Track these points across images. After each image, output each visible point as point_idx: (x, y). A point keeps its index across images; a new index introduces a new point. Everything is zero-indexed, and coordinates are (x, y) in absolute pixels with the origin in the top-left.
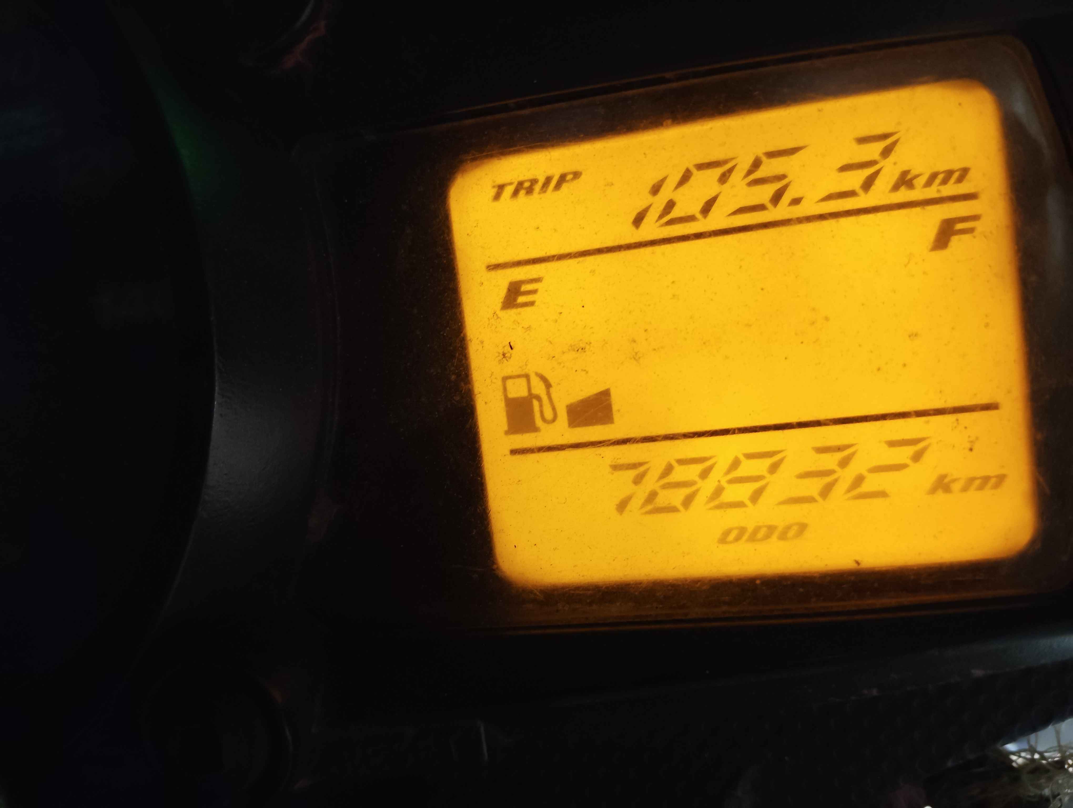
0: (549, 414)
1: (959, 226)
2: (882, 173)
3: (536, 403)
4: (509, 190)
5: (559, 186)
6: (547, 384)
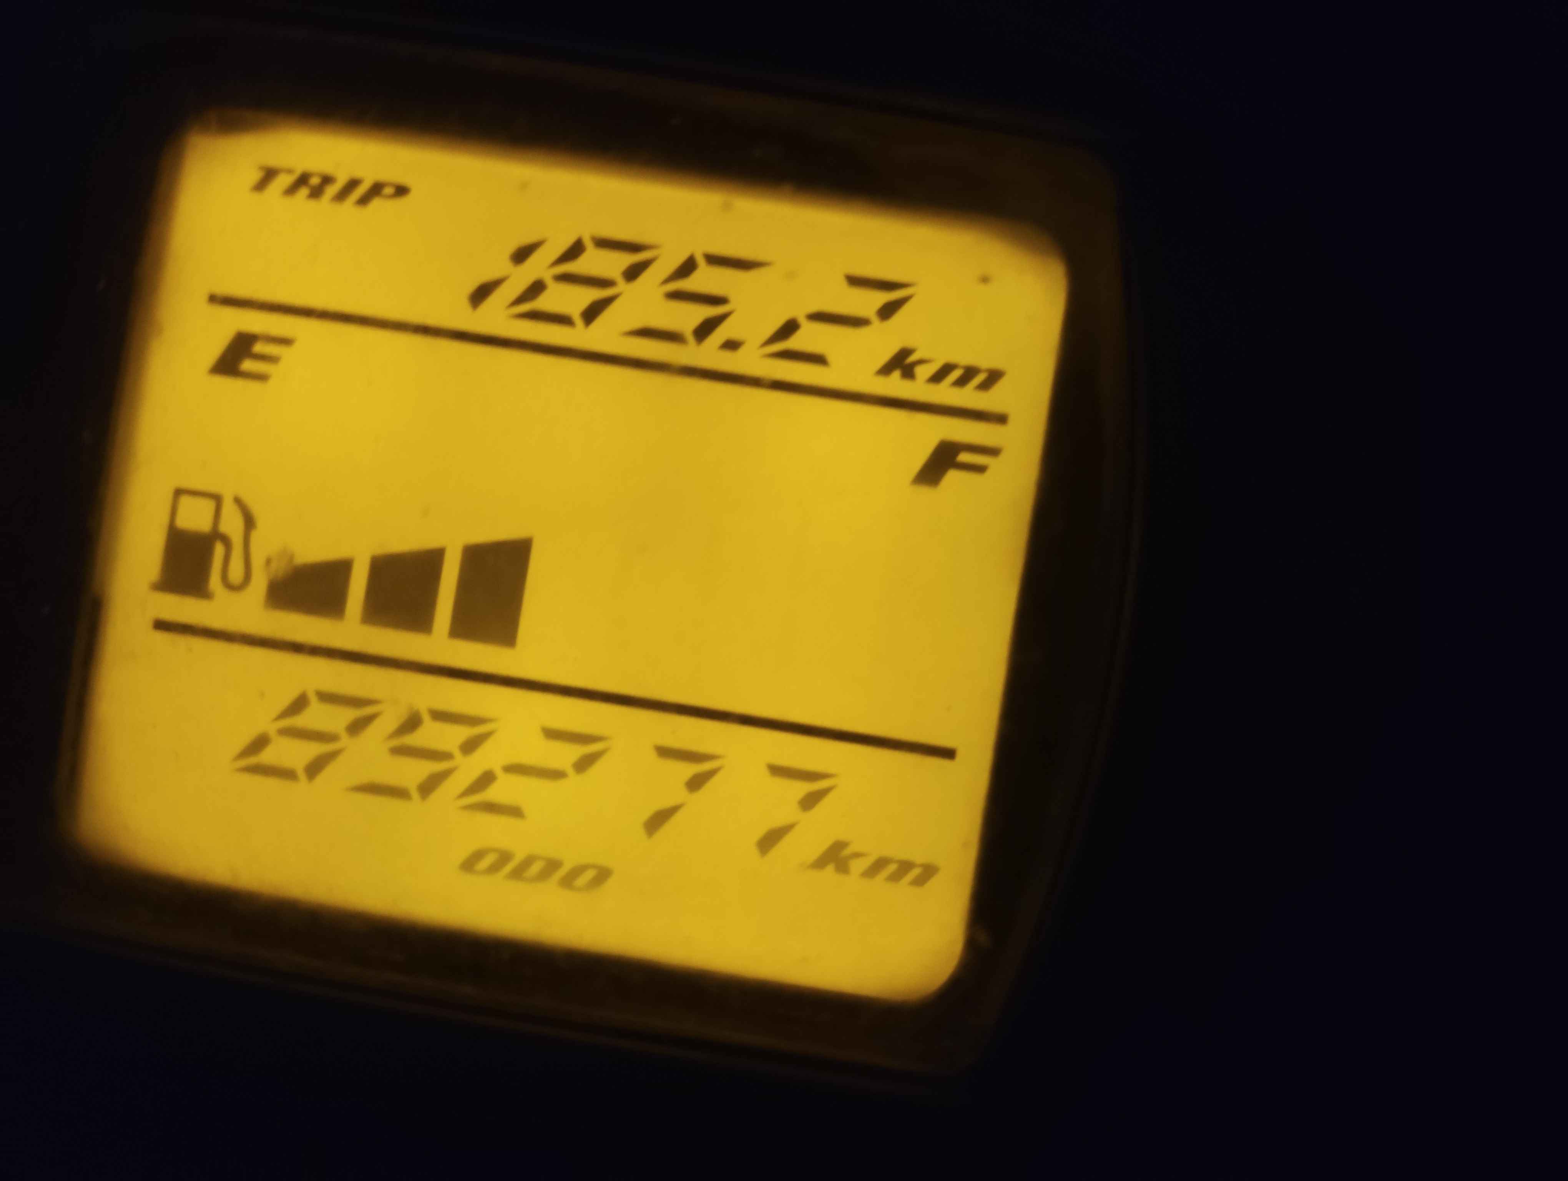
0: (236, 574)
1: (967, 459)
3: (219, 550)
4: (283, 181)
5: (364, 201)
6: (249, 522)
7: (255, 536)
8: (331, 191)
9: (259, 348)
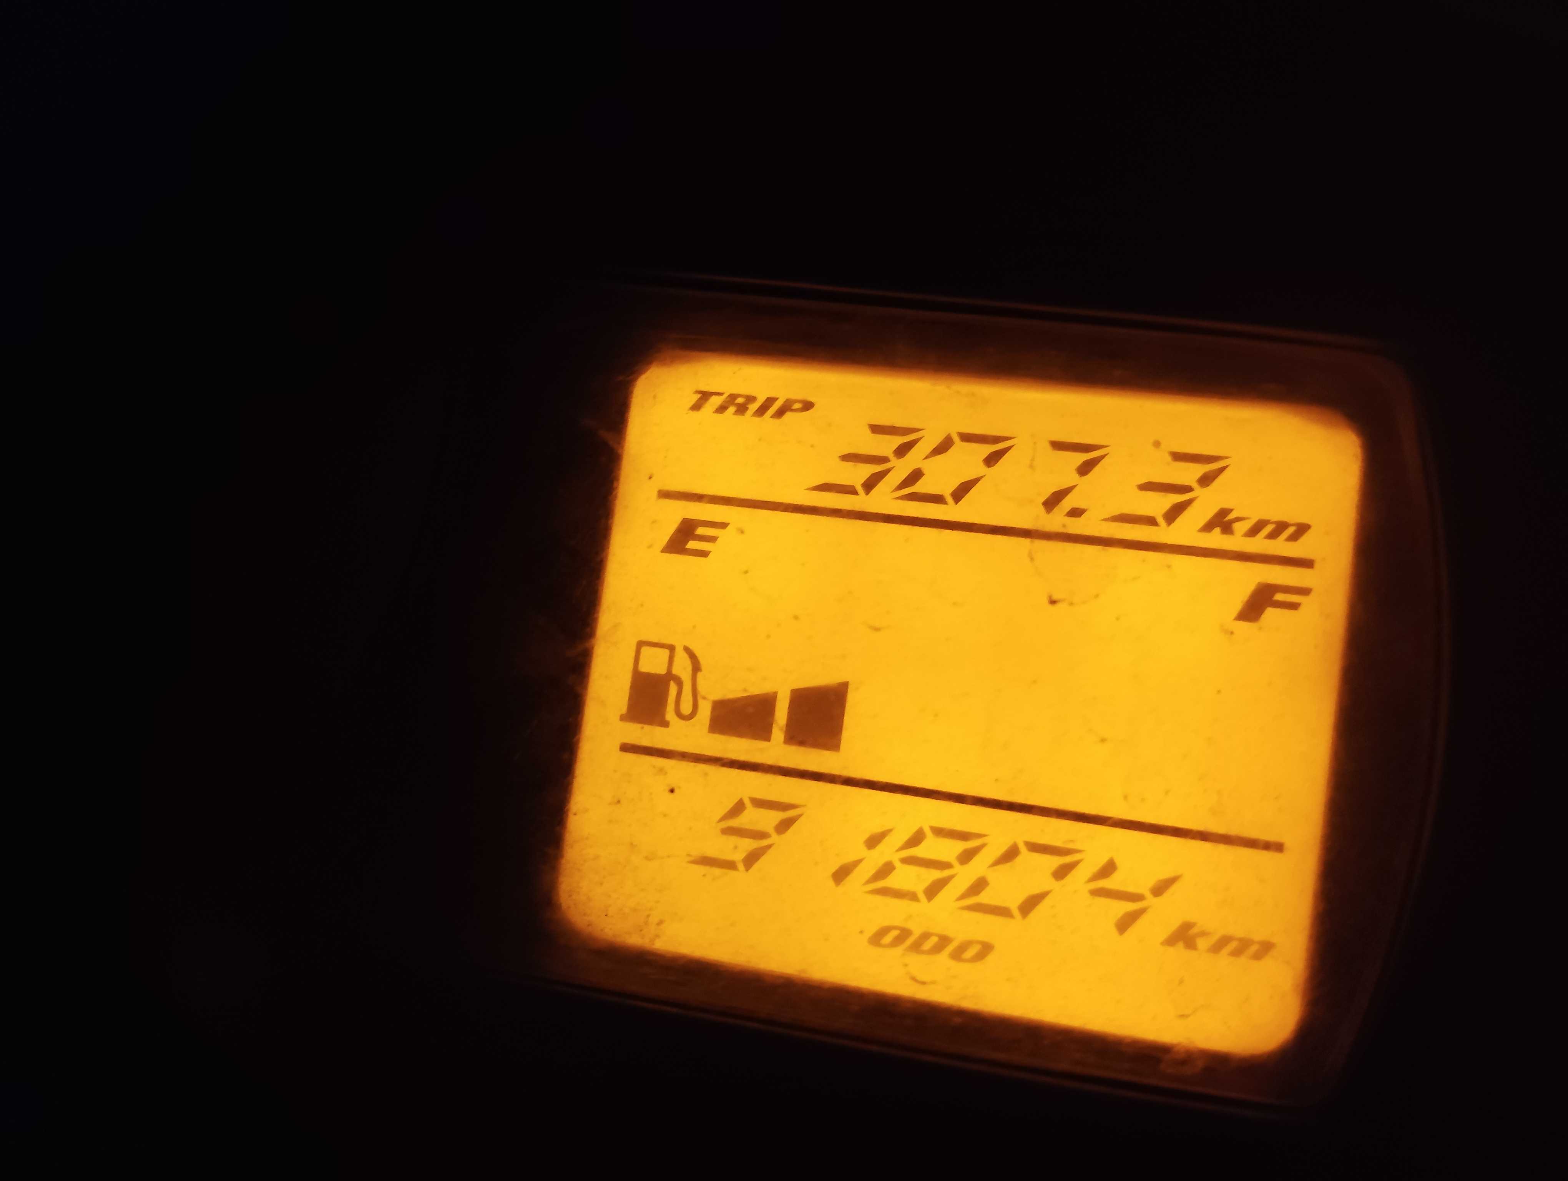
0: (686, 707)
1: (1279, 597)
2: (1195, 504)
3: (673, 687)
4: (716, 401)
5: (780, 413)
6: (696, 667)
7: (700, 676)
8: (754, 407)
9: (700, 531)
